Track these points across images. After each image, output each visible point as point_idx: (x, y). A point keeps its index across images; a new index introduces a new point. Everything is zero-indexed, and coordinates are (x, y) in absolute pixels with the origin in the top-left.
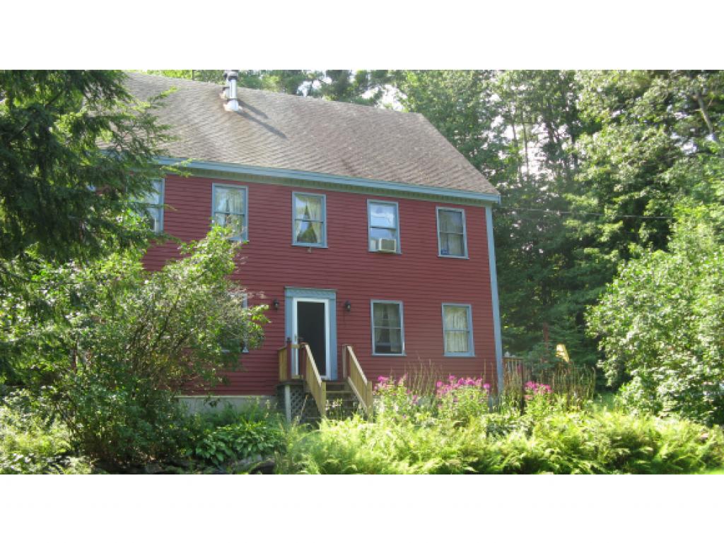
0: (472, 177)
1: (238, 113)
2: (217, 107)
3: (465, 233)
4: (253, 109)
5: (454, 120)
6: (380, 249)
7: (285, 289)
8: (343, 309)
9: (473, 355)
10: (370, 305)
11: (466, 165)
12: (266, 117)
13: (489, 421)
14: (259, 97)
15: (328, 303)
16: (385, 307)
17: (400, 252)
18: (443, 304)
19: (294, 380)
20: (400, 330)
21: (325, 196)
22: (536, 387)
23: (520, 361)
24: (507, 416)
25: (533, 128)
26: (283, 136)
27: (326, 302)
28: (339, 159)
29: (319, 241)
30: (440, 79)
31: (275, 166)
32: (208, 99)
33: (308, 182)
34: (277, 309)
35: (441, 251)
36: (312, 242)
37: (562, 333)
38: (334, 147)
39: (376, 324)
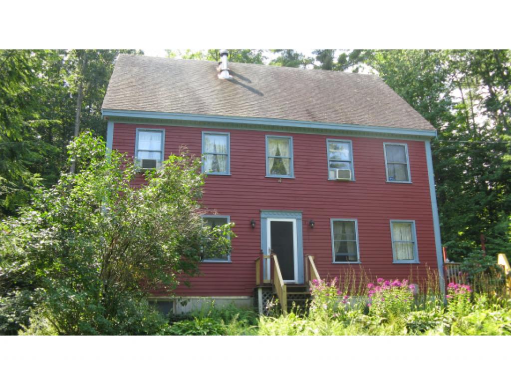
0: (413, 118)
1: (229, 80)
2: (212, 76)
3: (408, 163)
4: (241, 77)
5: (412, 84)
6: (338, 178)
7: (260, 211)
8: (308, 226)
9: (418, 262)
10: (330, 222)
11: (409, 110)
12: (250, 82)
13: (416, 318)
14: (246, 69)
15: (296, 222)
16: (344, 224)
17: (354, 180)
18: (391, 221)
19: (265, 284)
20: (355, 242)
21: (292, 138)
22: (457, 287)
23: (458, 266)
24: (431, 314)
25: (477, 90)
26: (262, 95)
27: (294, 221)
28: (304, 109)
29: (288, 173)
30: (400, 54)
31: (251, 115)
32: (207, 71)
33: (278, 127)
34: (254, 227)
35: (389, 178)
36: (283, 174)
37: (505, 245)
38: (301, 101)
39: (335, 238)
